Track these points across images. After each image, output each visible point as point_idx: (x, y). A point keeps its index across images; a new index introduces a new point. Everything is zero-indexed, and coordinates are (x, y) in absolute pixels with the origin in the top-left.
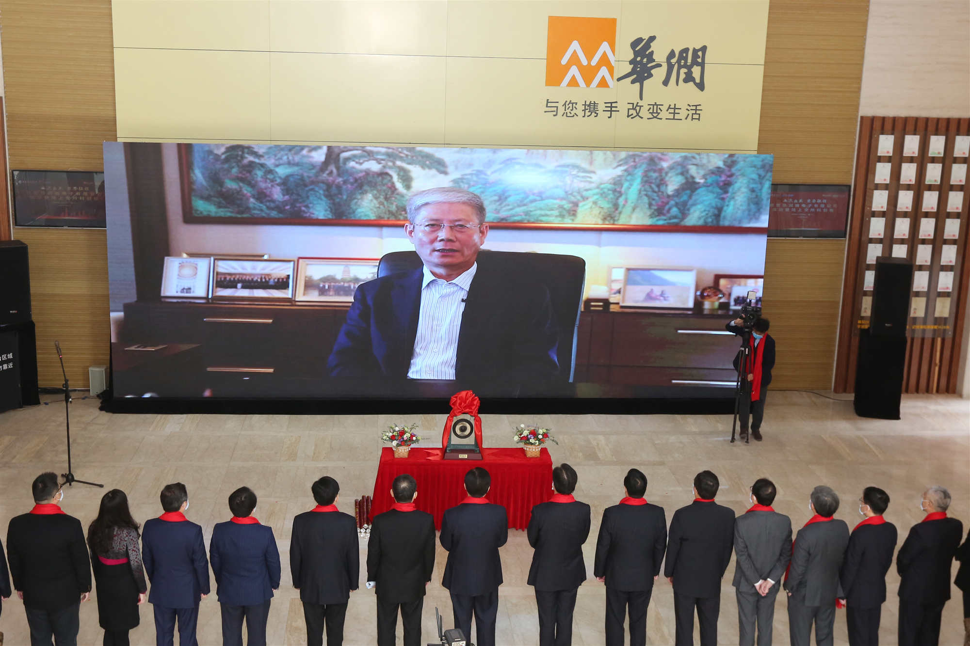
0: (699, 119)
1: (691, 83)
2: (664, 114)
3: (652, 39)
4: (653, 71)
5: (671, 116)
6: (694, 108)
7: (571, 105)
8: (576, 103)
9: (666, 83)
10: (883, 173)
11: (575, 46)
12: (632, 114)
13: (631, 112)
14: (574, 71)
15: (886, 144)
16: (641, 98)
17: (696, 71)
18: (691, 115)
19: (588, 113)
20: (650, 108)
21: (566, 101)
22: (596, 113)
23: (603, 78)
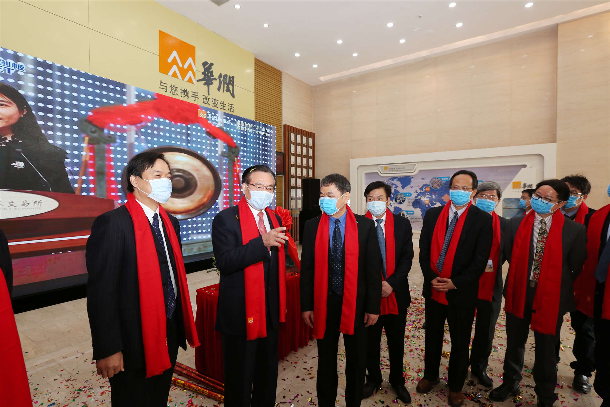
0: (233, 111)
1: (229, 93)
2: (219, 106)
3: (212, 64)
4: (213, 81)
5: (222, 107)
6: (231, 106)
7: (174, 88)
8: (177, 88)
9: (219, 89)
10: (293, 147)
11: (175, 54)
12: (205, 102)
13: (205, 100)
15: (292, 136)
16: (209, 94)
17: (231, 87)
18: (230, 109)
19: (184, 96)
20: (213, 101)
21: (172, 85)
22: (187, 96)
23: (190, 77)
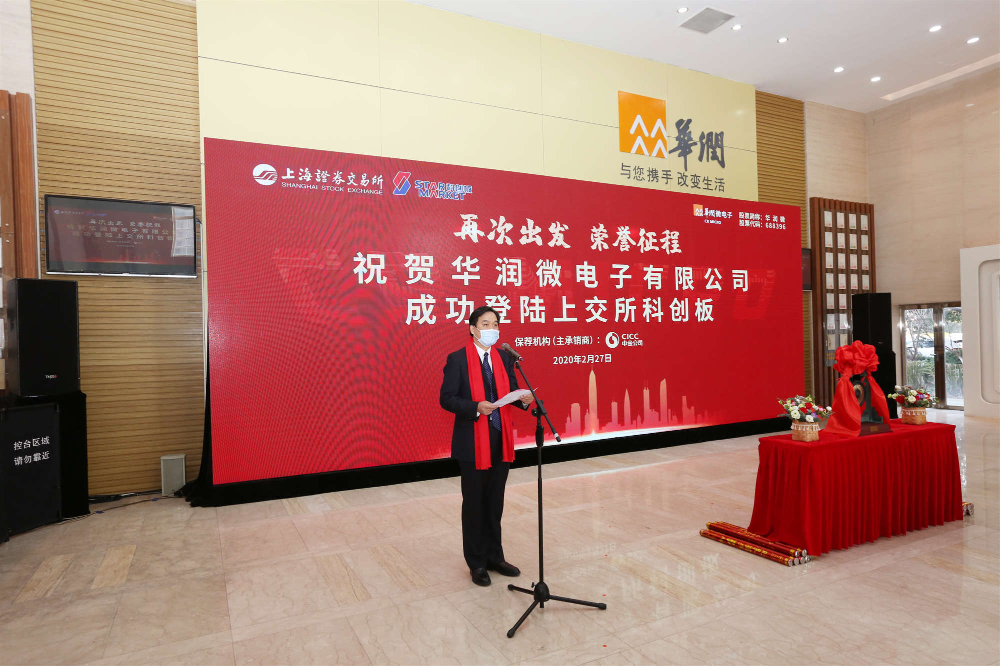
0: (723, 190)
1: (716, 161)
2: (702, 185)
3: (689, 121)
4: (692, 148)
5: (706, 186)
6: (720, 181)
7: (639, 170)
8: (643, 169)
9: (701, 159)
10: (828, 238)
11: (639, 120)
12: (681, 182)
13: (681, 180)
14: (639, 141)
15: (828, 217)
16: (686, 170)
17: (718, 150)
18: (718, 187)
19: (651, 179)
20: (692, 179)
21: (636, 167)
22: (657, 179)
23: (660, 150)
